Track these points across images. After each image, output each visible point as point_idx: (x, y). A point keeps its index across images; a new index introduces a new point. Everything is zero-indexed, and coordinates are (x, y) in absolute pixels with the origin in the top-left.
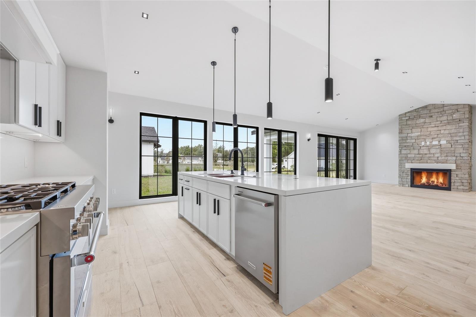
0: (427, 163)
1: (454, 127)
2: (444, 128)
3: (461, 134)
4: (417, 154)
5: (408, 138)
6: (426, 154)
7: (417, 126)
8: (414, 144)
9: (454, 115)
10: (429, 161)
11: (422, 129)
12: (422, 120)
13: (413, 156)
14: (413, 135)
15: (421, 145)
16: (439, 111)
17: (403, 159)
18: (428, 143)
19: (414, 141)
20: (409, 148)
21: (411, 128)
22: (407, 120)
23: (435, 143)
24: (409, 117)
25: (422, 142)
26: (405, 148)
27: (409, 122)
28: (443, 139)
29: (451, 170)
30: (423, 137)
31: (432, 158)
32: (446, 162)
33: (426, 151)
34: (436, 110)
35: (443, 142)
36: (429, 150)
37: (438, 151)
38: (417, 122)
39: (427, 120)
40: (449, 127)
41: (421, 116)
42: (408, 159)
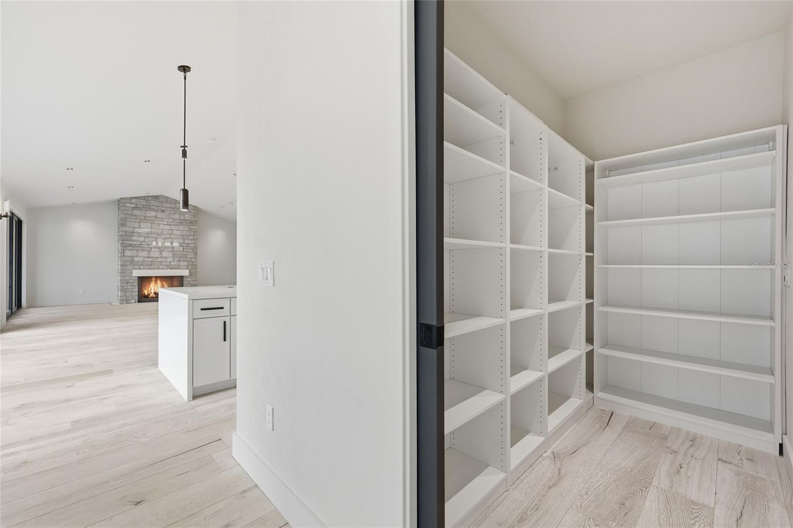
0: (159, 269)
1: (186, 229)
2: (176, 228)
3: (191, 237)
4: (147, 257)
5: (135, 234)
6: (157, 258)
7: (145, 219)
8: (142, 243)
9: (186, 216)
10: (161, 267)
11: (153, 224)
12: (153, 213)
13: (141, 259)
14: (141, 231)
15: (152, 245)
16: (172, 206)
17: (126, 264)
18: (160, 244)
19: (142, 239)
20: (136, 248)
21: (139, 221)
22: (133, 208)
23: (168, 244)
24: (136, 205)
25: (152, 241)
26: (130, 248)
27: (136, 212)
28: (176, 241)
29: (183, 276)
30: (154, 236)
31: (164, 263)
32: (178, 268)
33: (157, 254)
34: (168, 205)
35: (176, 244)
36: (161, 252)
37: (171, 254)
38: (147, 214)
39: (160, 215)
40: (181, 228)
41: (152, 207)
42: (134, 263)
